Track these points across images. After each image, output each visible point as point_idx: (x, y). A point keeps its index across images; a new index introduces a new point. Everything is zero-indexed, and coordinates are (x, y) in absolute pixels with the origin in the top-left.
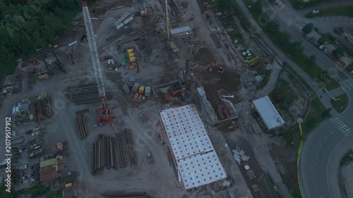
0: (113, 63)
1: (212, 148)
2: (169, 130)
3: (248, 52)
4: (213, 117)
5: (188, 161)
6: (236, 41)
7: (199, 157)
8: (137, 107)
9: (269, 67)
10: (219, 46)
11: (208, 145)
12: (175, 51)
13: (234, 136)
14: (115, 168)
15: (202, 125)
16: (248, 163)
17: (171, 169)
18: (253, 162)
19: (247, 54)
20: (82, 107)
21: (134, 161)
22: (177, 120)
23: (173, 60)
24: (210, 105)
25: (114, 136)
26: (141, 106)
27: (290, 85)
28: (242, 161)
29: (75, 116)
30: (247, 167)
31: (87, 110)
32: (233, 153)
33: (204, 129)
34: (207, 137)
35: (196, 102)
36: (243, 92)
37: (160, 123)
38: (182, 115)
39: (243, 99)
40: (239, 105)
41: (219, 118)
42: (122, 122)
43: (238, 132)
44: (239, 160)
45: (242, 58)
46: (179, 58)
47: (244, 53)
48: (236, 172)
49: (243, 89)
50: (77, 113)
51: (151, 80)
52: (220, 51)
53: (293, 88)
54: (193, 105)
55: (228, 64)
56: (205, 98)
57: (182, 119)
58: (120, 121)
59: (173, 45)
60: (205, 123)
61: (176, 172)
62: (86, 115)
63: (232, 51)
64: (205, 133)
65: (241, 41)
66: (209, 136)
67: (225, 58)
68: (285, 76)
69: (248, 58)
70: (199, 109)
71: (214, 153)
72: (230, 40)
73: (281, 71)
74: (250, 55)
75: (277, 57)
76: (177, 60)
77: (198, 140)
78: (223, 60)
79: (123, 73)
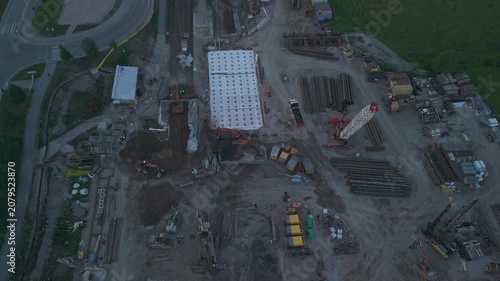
0: (333, 230)
1: (211, 77)
2: (256, 104)
3: (74, 192)
4: (194, 104)
5: (243, 70)
6: (76, 225)
7: (229, 71)
8: (293, 140)
9: (69, 149)
10: (116, 224)
11: (214, 81)
13: (182, 79)
14: (325, 78)
15: (212, 106)
16: (180, 51)
17: (263, 64)
18: (176, 50)
19: (79, 189)
20: (377, 156)
21: (304, 82)
22: (242, 113)
23: (217, 210)
24: (190, 120)
25: (327, 109)
26: (289, 138)
27: (64, 113)
28: (187, 55)
29: (386, 145)
30: (185, 49)
31: (368, 149)
32: (192, 63)
33: (212, 97)
34: (212, 88)
35: (207, 130)
36: (133, 127)
37: (266, 111)
38: (233, 117)
39: (141, 118)
40: (149, 113)
41: (186, 104)
42: (316, 124)
43: (173, 82)
44: (190, 58)
45: (93, 186)
47: (83, 192)
48: (197, 50)
49: (130, 130)
50: (383, 149)
51: (266, 177)
52: (121, 212)
53: (66, 108)
54: (213, 128)
55: (124, 179)
56: (191, 135)
57: (236, 113)
58: (320, 127)
60: (207, 104)
61: (259, 62)
62: (370, 144)
63: (101, 202)
64: (212, 92)
65: (68, 216)
66: (208, 88)
67: (122, 193)
68: (60, 126)
69: (85, 180)
70: (206, 122)
71: (211, 72)
72: (86, 233)
73: (56, 137)
74: (76, 185)
75: (41, 162)
76: (211, 208)
77: (224, 87)
78: (129, 188)
79: (313, 201)
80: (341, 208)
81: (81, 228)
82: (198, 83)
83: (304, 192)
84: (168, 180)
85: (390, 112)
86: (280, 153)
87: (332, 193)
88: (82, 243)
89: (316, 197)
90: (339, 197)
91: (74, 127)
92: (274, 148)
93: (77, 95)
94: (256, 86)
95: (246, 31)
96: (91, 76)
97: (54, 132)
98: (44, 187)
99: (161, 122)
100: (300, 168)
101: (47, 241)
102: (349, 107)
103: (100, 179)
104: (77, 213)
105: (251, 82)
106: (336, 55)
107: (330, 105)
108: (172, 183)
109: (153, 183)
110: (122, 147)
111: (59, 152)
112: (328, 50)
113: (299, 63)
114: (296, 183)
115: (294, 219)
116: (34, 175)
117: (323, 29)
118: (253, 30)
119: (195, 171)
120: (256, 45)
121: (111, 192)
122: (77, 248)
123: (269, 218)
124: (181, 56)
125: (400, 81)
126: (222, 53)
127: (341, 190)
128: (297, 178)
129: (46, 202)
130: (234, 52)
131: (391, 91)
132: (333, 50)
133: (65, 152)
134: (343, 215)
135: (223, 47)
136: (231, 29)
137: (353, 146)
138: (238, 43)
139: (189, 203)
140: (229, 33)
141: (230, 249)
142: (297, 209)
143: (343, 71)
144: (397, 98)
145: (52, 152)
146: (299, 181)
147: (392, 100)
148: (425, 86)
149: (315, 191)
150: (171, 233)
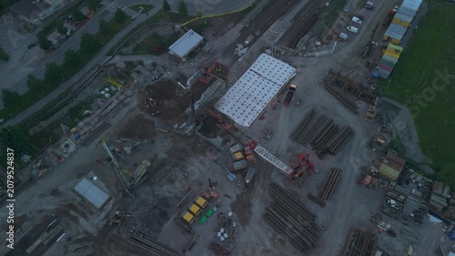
0: (222, 230)
1: (249, 70)
2: (260, 108)
3: (103, 92)
4: (219, 83)
5: (274, 79)
6: (86, 112)
7: (263, 75)
9: (123, 65)
10: (106, 126)
11: (248, 74)
12: (149, 164)
13: (226, 62)
14: (331, 121)
15: (230, 91)
16: (242, 43)
18: (241, 40)
19: (106, 92)
20: (313, 207)
21: (312, 114)
22: (245, 108)
23: (164, 159)
24: (206, 92)
25: (309, 145)
27: (138, 42)
28: (245, 47)
29: (328, 204)
30: (247, 42)
31: (311, 197)
32: (243, 54)
33: (236, 85)
34: (241, 79)
35: (211, 105)
36: (169, 75)
37: (261, 117)
38: (235, 108)
39: (178, 72)
40: (186, 72)
41: (214, 79)
42: (288, 151)
43: (220, 61)
44: (245, 50)
46: (156, 156)
47: (107, 95)
48: (255, 47)
49: (165, 76)
50: (322, 205)
51: (215, 162)
52: (114, 121)
53: (142, 40)
54: (215, 106)
55: (134, 102)
57: (240, 106)
58: (290, 154)
59: (141, 171)
60: (227, 88)
61: (291, 80)
62: (315, 194)
63: (111, 107)
64: (238, 82)
65: (87, 104)
66: (239, 78)
67: (126, 110)
68: (130, 48)
69: (114, 89)
70: (217, 99)
71: (251, 68)
72: (88, 119)
73: (122, 54)
74: (107, 89)
75: (102, 64)
76: (162, 155)
77: (250, 84)
78: (131, 110)
79: (230, 201)
80: (244, 221)
81: (88, 115)
82: (234, 69)
83: (229, 191)
84: (156, 120)
85: (360, 181)
86: (237, 152)
87: (249, 206)
88: (80, 124)
89: (234, 200)
90: (251, 213)
91: (137, 54)
92: (237, 146)
93: (155, 36)
94: (272, 96)
95: (304, 52)
96: (174, 27)
97: (124, 50)
98: (92, 79)
99: (188, 83)
100: (242, 172)
101: (65, 110)
102: (328, 156)
103: (122, 93)
104: (93, 105)
105: (272, 91)
106: (359, 110)
107: (313, 144)
108: (156, 124)
109: (147, 117)
110: (151, 83)
111: (115, 64)
112: (357, 103)
113: (323, 99)
114: (229, 180)
115: (201, 201)
116: (93, 69)
117: (370, 83)
118: (309, 54)
119: (176, 126)
120: (302, 66)
121: (121, 105)
122: (75, 125)
123: (190, 189)
124: (240, 46)
125: (392, 163)
126: (272, 58)
127: (258, 208)
128: (232, 177)
129: (84, 88)
130: (281, 63)
131: (378, 167)
132: (361, 105)
133: (118, 65)
134: (241, 227)
135: (277, 55)
136: (293, 45)
137: (300, 186)
138: (292, 58)
139: (153, 142)
140: (290, 47)
141: (148, 189)
142: (211, 197)
143: (352, 125)
144: (377, 176)
145: (111, 62)
146: (232, 179)
147: (371, 174)
148: (417, 183)
149: (238, 196)
150: (125, 153)
